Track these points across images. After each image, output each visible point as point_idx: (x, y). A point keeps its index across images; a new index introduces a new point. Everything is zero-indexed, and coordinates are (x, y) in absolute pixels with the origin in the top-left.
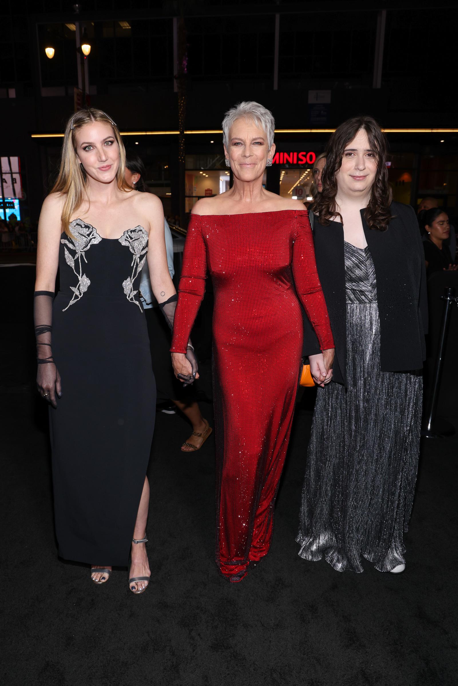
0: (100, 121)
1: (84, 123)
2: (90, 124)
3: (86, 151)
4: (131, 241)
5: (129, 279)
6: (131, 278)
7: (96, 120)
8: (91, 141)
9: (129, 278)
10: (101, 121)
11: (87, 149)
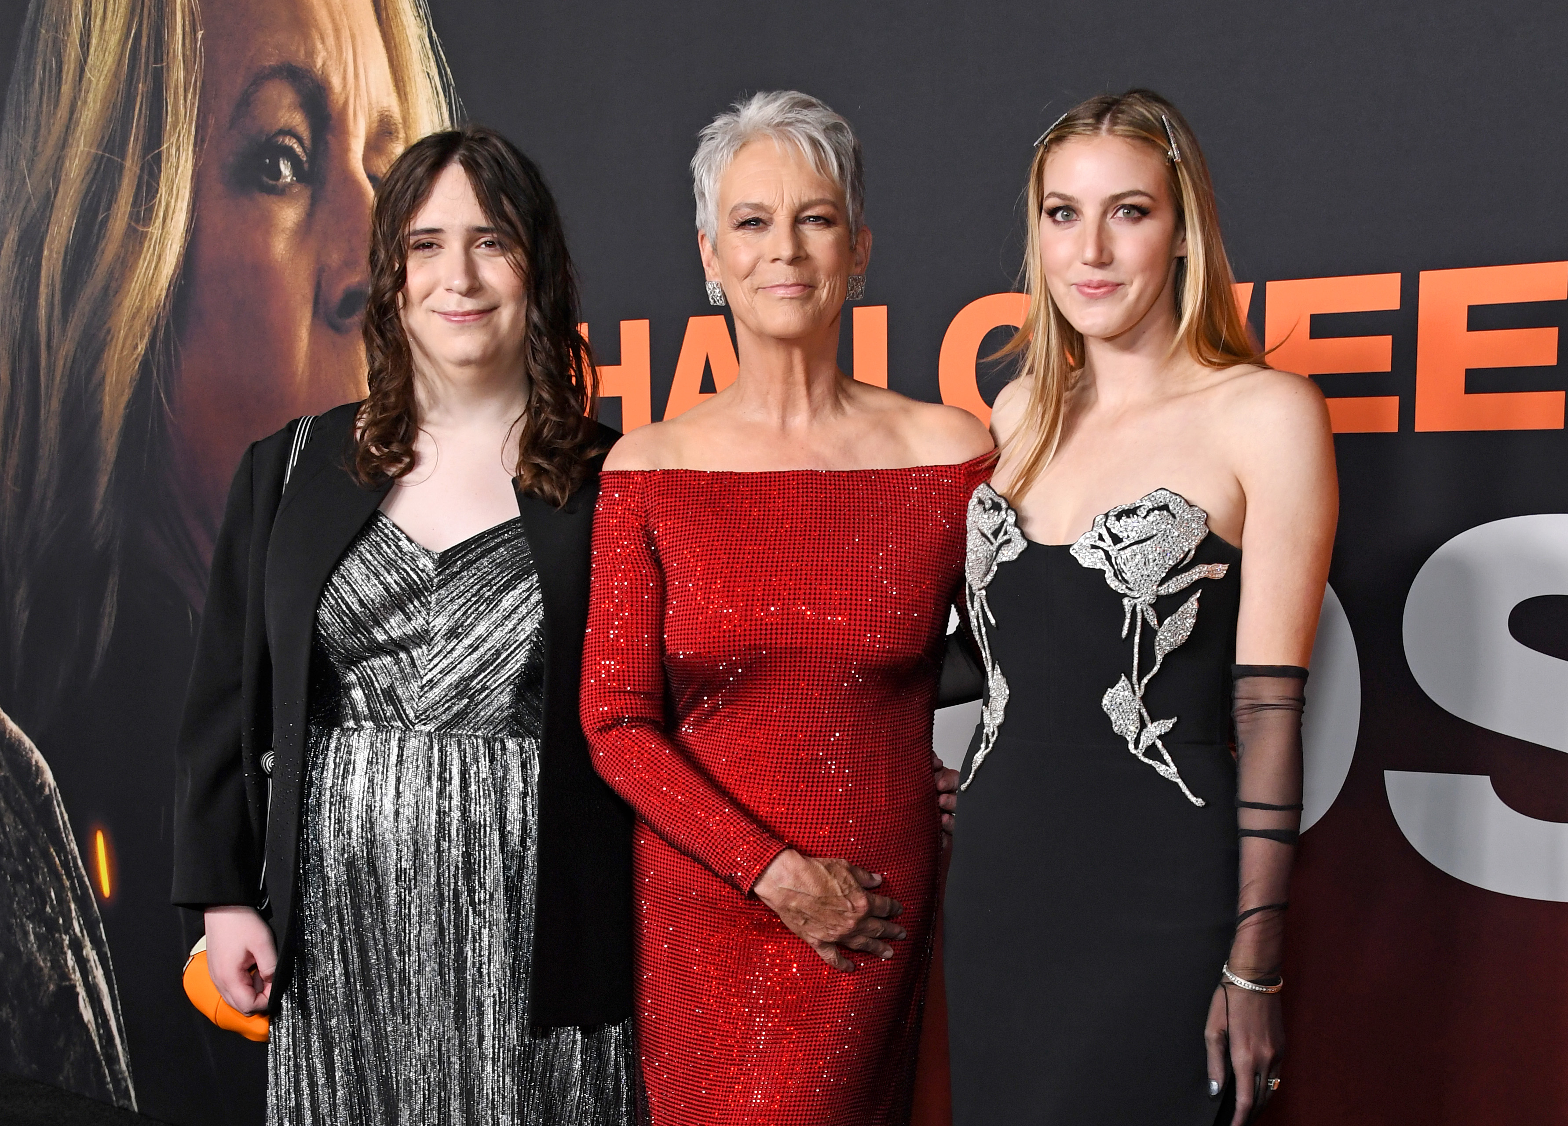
0: (1121, 135)
1: (1072, 133)
2: (1086, 138)
3: (1055, 222)
4: (1113, 551)
5: (1123, 682)
6: (1129, 678)
7: (1111, 131)
8: (1068, 191)
9: (1123, 678)
10: (1128, 136)
11: (1059, 216)
